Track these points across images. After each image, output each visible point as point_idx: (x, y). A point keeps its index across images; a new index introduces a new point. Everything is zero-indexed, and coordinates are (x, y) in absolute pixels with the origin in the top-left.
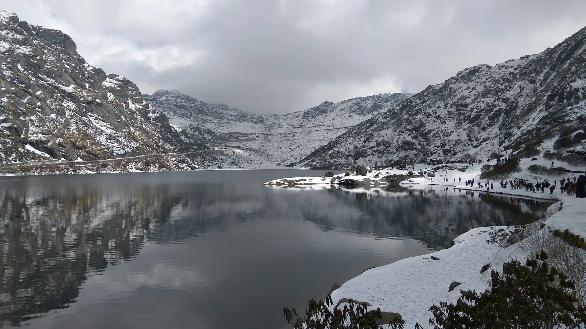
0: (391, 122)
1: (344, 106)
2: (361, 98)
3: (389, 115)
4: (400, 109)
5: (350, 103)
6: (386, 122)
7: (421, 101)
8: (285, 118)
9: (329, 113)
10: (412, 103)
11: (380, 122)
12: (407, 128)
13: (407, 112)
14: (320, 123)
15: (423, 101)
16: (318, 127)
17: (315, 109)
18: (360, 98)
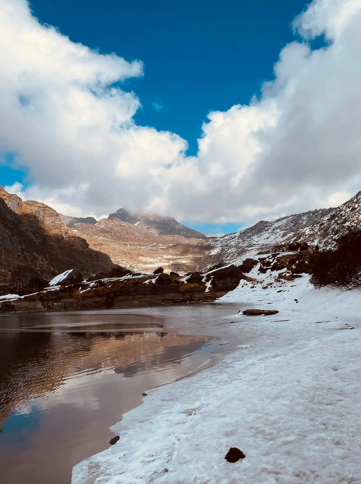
0: (318, 234)
1: (280, 223)
2: (297, 215)
3: (316, 226)
4: (328, 219)
5: (285, 221)
6: (313, 234)
7: (351, 208)
8: (221, 239)
9: (264, 232)
10: (341, 211)
11: (307, 235)
12: (334, 238)
13: (336, 222)
14: (255, 243)
15: (352, 209)
16: (253, 246)
17: (251, 229)
18: (295, 215)
